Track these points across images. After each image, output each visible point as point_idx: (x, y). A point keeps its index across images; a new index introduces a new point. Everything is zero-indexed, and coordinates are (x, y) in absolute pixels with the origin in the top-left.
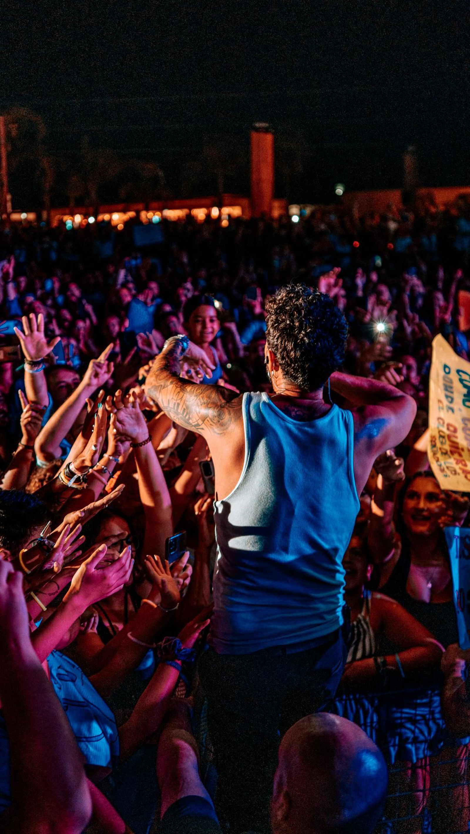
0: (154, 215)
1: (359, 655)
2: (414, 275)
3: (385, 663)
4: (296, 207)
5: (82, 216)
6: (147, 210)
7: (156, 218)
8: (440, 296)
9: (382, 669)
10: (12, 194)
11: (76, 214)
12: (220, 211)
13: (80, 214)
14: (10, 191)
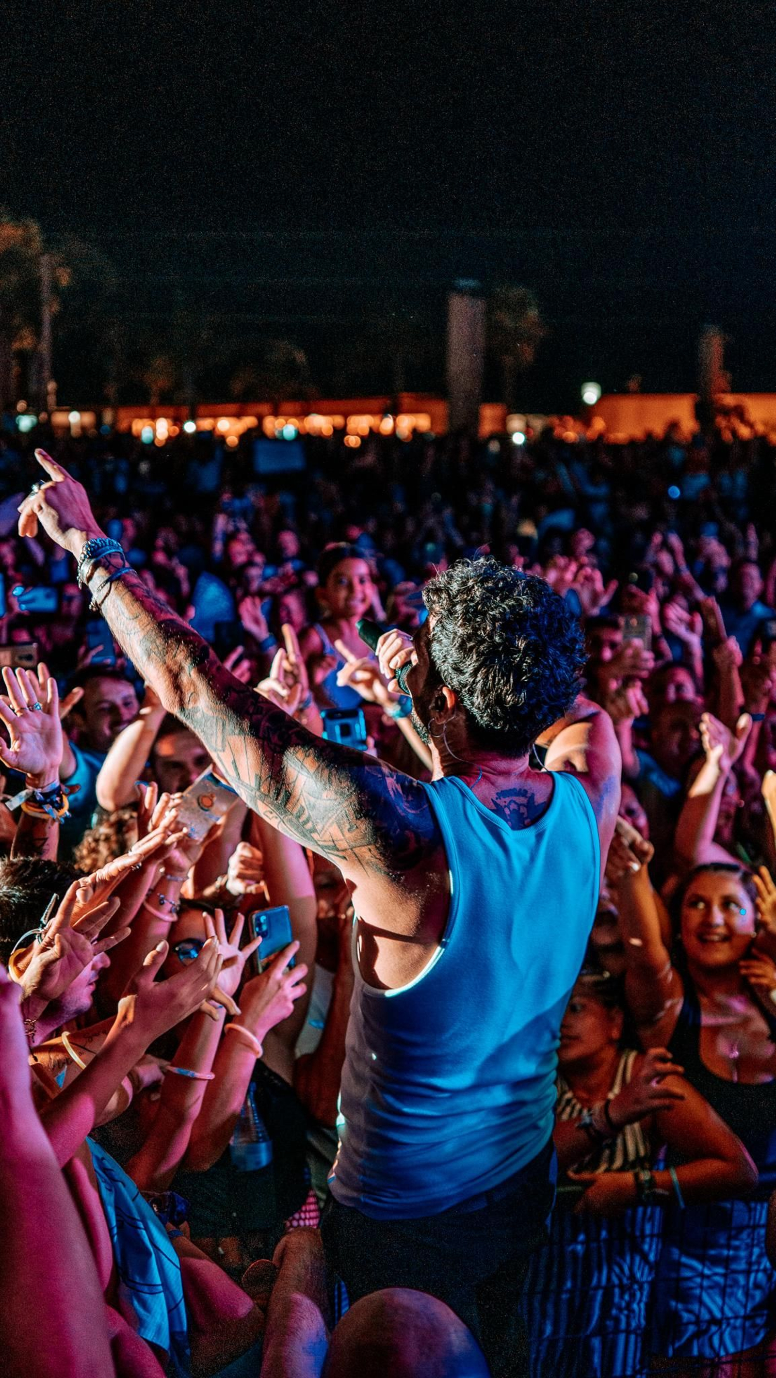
0: (287, 423)
1: (618, 1163)
2: (712, 537)
3: (652, 1182)
4: (520, 419)
5: (171, 422)
6: (276, 413)
7: (289, 429)
8: (754, 572)
9: (647, 1192)
10: (57, 381)
11: (160, 417)
12: (395, 420)
13: (166, 417)
14: (55, 375)
